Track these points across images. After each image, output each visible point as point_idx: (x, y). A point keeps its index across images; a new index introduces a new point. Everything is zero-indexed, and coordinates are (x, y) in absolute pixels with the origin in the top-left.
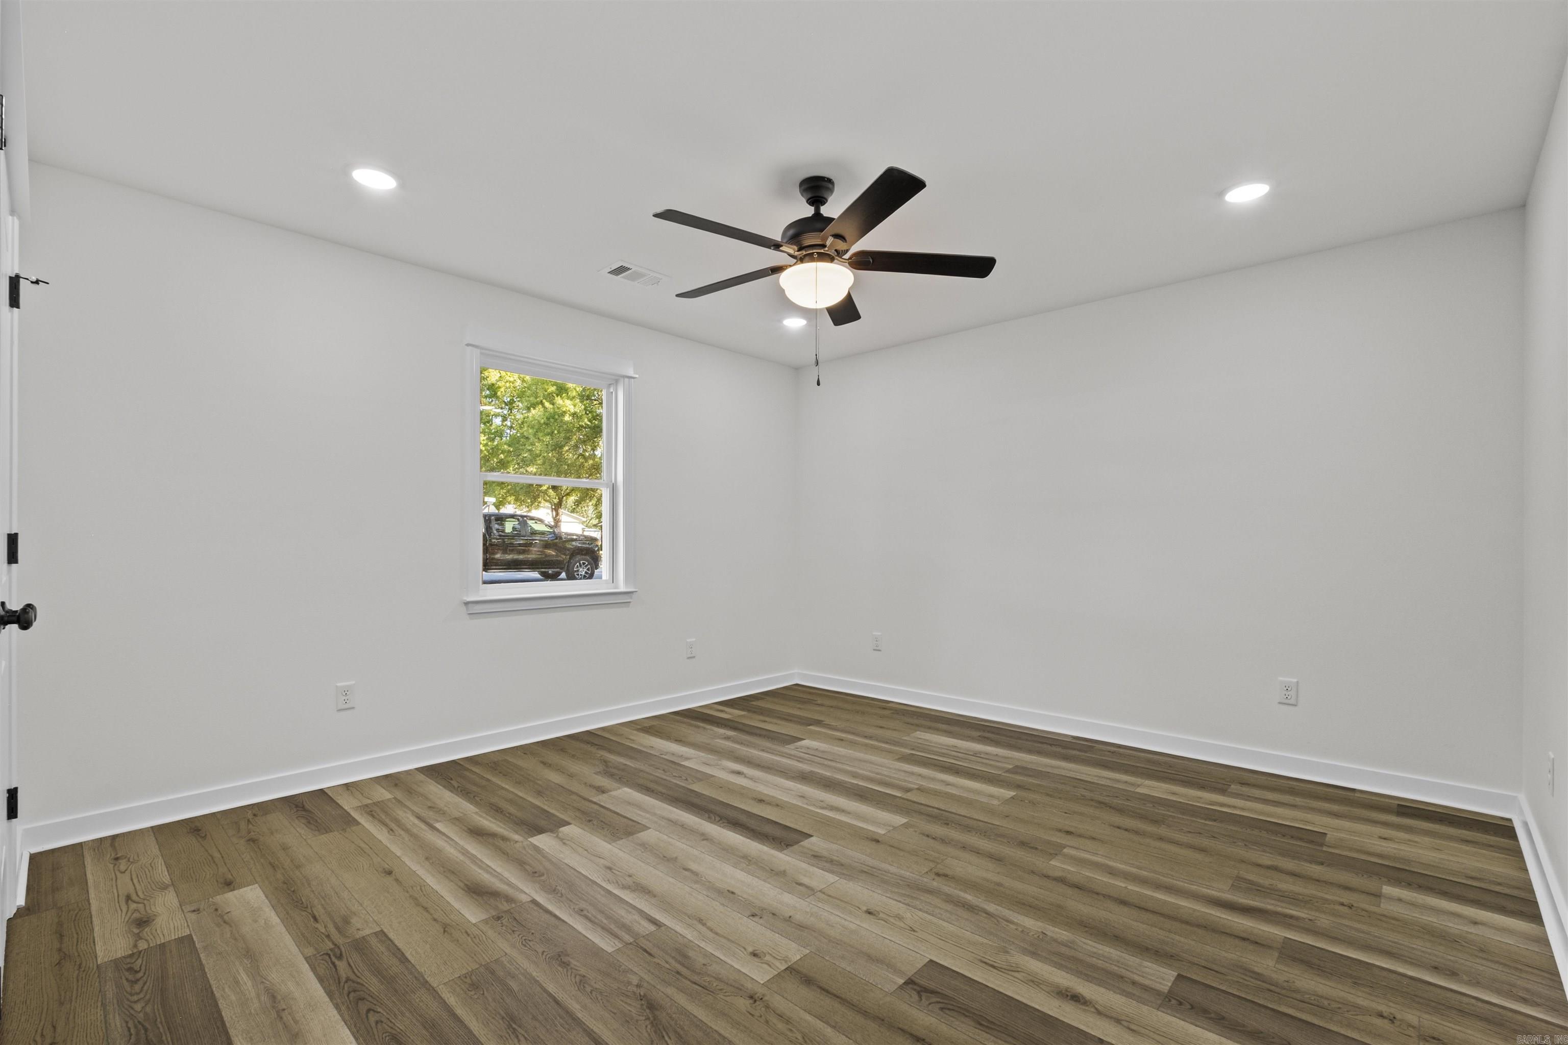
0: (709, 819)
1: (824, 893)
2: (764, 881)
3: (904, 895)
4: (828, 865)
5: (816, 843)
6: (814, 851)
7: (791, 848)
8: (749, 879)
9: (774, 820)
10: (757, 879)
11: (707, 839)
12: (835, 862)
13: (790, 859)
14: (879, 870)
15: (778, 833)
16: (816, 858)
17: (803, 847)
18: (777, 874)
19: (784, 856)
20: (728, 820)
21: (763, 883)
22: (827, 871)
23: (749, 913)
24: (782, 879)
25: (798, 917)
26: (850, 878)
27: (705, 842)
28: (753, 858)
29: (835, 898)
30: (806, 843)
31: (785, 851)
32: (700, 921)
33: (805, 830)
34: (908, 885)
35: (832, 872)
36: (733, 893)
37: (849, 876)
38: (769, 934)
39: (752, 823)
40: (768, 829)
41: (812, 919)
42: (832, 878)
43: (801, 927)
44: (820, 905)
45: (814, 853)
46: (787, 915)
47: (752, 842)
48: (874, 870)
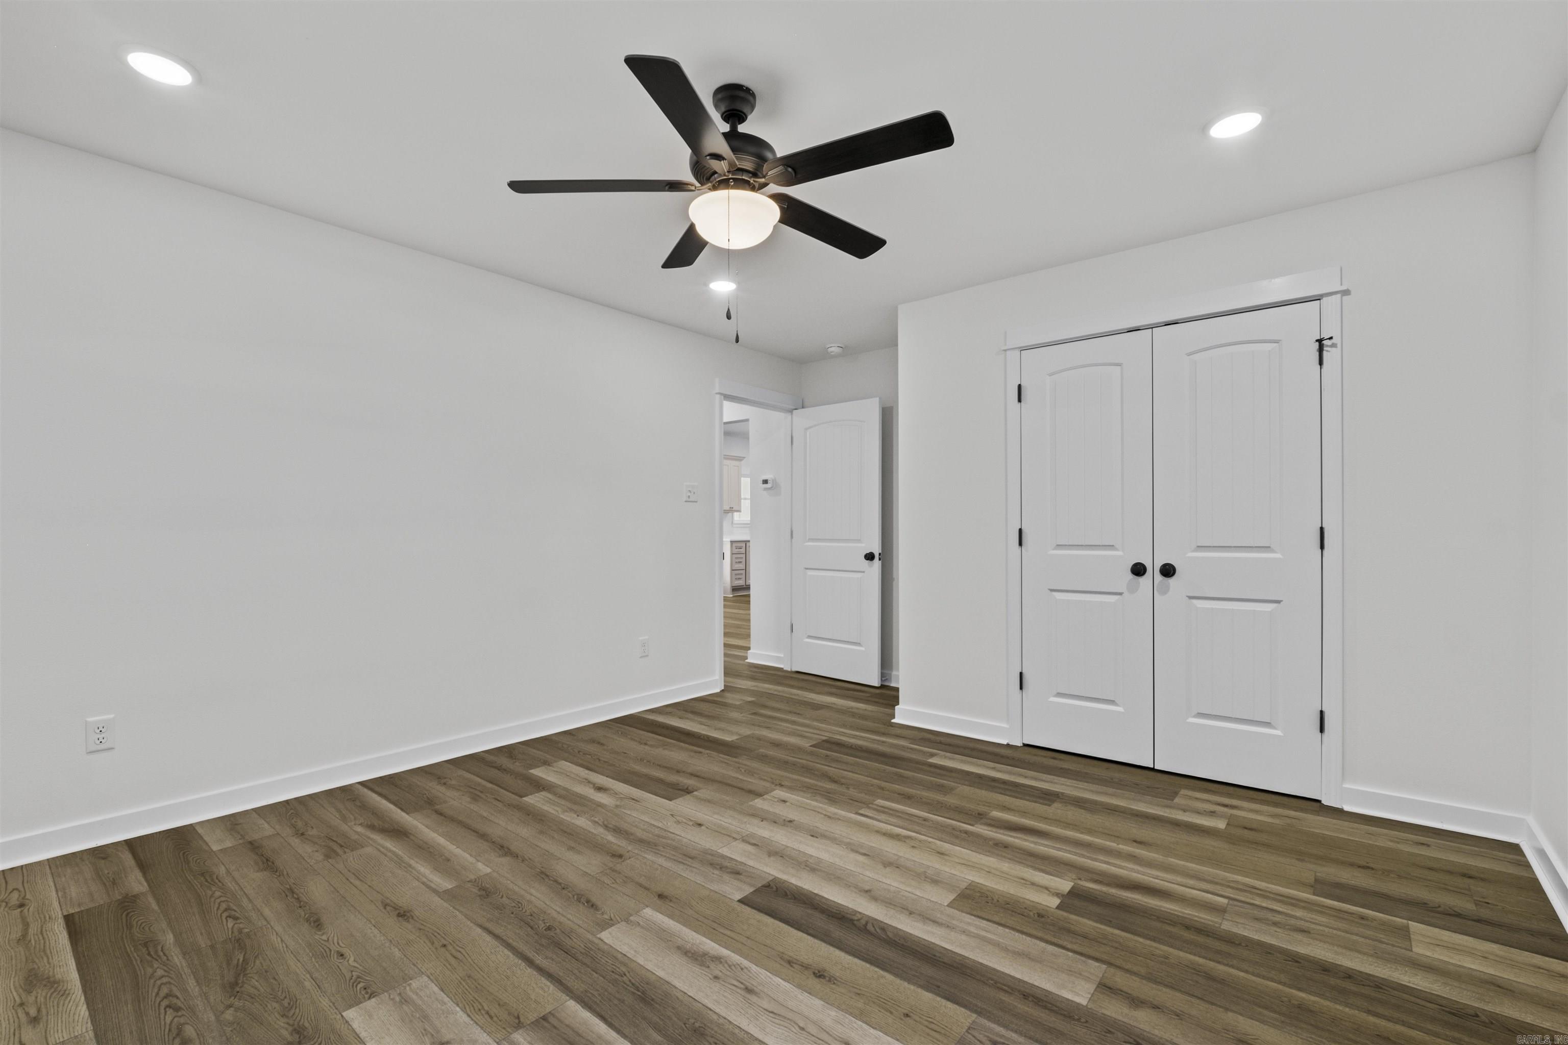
0: (884, 927)
1: (734, 838)
2: (788, 847)
3: (665, 838)
4: (726, 864)
5: (736, 891)
6: (738, 880)
7: (764, 883)
8: (803, 848)
9: (791, 929)
10: (795, 847)
11: (867, 891)
12: (718, 867)
13: (765, 870)
14: (675, 860)
15: (782, 905)
16: (737, 872)
17: (751, 885)
18: (777, 853)
19: (772, 873)
20: (854, 924)
21: (788, 845)
22: (727, 857)
23: (795, 823)
24: (771, 849)
25: (756, 821)
26: (706, 852)
27: (867, 888)
28: (804, 869)
29: (724, 834)
30: (748, 890)
31: (771, 878)
32: (829, 817)
33: (747, 910)
34: (656, 846)
35: (723, 857)
36: (812, 836)
37: (706, 853)
38: (777, 811)
39: (819, 921)
40: (796, 911)
41: (745, 820)
42: (725, 851)
43: (753, 815)
44: (739, 829)
45: (738, 876)
46: (765, 822)
47: (811, 889)
48: (680, 860)
